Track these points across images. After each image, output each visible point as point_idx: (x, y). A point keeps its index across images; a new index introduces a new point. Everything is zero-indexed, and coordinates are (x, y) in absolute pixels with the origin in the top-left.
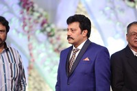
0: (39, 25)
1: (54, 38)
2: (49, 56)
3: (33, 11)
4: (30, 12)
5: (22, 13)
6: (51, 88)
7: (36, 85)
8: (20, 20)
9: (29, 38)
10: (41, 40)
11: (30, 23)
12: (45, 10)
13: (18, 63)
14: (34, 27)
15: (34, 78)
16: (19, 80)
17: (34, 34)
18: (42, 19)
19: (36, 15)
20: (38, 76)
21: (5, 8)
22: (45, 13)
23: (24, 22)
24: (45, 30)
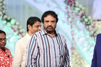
0: (79, 17)
1: (90, 26)
2: (87, 40)
3: (75, 7)
4: (73, 8)
5: (67, 8)
7: (77, 61)
8: (65, 13)
9: (72, 26)
10: (80, 28)
11: (73, 15)
12: (83, 6)
13: (64, 45)
14: (75, 18)
15: (76, 56)
17: (75, 24)
18: (81, 12)
19: (77, 9)
20: (78, 54)
22: (83, 8)
23: (68, 15)
24: (84, 20)
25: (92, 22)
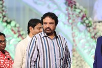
0: (80, 18)
1: (91, 28)
2: (88, 42)
3: (75, 8)
4: (73, 9)
5: (67, 10)
6: (90, 66)
7: (78, 63)
8: (66, 15)
9: (72, 28)
10: (81, 29)
11: (73, 17)
12: (84, 8)
14: (76, 20)
15: (77, 58)
16: (66, 60)
17: (76, 25)
18: (82, 14)
19: (78, 11)
20: (79, 56)
21: (55, 6)
22: (84, 10)
23: (69, 16)
24: (84, 22)
25: (92, 23)
